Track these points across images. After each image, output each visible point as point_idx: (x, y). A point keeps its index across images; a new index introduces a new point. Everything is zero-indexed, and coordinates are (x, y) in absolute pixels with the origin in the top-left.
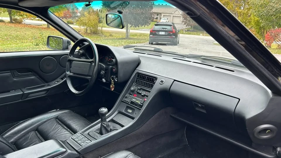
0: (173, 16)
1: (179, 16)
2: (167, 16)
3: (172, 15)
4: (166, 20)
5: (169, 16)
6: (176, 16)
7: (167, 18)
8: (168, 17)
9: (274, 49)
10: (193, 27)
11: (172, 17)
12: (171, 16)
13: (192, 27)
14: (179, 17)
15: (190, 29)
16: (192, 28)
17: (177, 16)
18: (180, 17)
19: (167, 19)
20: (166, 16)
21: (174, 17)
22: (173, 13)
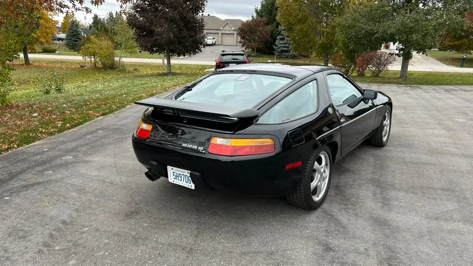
0: (222, 33)
1: (231, 32)
2: (213, 33)
3: (220, 32)
4: (212, 41)
5: (216, 33)
6: (226, 34)
7: (212, 37)
8: (214, 36)
9: (368, 77)
10: (255, 50)
11: (220, 34)
12: (218, 33)
13: (253, 50)
14: (231, 34)
15: (252, 53)
16: (255, 52)
17: (228, 34)
18: (233, 34)
19: (214, 38)
20: (211, 33)
21: (224, 35)
22: (221, 28)
